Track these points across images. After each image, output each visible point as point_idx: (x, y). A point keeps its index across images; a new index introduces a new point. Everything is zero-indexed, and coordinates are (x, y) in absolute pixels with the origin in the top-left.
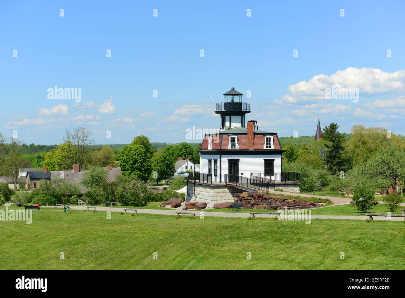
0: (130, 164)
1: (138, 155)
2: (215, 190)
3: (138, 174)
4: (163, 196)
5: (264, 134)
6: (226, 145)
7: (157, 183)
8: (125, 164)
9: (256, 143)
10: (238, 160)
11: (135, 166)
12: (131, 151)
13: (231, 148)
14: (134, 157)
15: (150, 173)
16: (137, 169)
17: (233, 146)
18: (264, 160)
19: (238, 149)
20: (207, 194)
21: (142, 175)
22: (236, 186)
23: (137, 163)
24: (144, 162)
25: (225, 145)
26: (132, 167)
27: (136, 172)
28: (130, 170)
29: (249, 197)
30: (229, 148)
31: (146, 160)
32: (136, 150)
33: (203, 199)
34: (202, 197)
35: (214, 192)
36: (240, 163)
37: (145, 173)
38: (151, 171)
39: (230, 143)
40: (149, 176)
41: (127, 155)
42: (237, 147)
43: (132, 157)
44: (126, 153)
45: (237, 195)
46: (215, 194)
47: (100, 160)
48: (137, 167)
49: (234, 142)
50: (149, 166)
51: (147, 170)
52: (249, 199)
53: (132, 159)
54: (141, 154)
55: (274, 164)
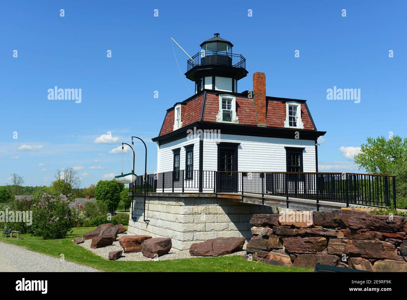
0: (104, 195)
1: (110, 188)
2: (191, 207)
3: (109, 202)
4: (117, 220)
5: (284, 101)
6: (212, 113)
7: (125, 210)
8: (99, 194)
9: (270, 114)
10: (236, 146)
11: (107, 196)
12: (104, 184)
13: (224, 120)
14: (107, 189)
15: (118, 202)
16: (108, 198)
17: (227, 116)
18: (286, 148)
19: (238, 123)
20: (171, 217)
21: (112, 203)
22: (243, 197)
23: (109, 193)
24: (114, 193)
25: (210, 113)
26: (105, 197)
27: (108, 201)
28: (103, 199)
29: (320, 228)
30: (219, 119)
31: (116, 192)
32: (109, 184)
33: (162, 227)
34: (160, 223)
35: (189, 212)
36: (241, 153)
37: (114, 202)
38: (119, 200)
39: (221, 110)
40: (118, 204)
41: (101, 187)
42: (235, 119)
43: (105, 189)
44: (100, 186)
45: (264, 220)
46: (190, 218)
47: (88, 194)
48: (108, 196)
49: (229, 108)
50: (118, 196)
51: (116, 199)
52: (322, 233)
53: (105, 191)
54: (112, 187)
55: (303, 158)
